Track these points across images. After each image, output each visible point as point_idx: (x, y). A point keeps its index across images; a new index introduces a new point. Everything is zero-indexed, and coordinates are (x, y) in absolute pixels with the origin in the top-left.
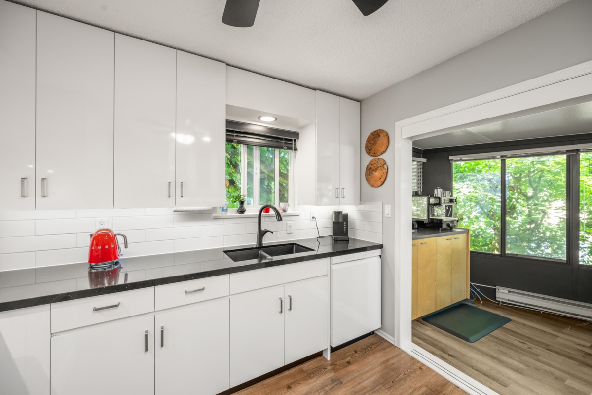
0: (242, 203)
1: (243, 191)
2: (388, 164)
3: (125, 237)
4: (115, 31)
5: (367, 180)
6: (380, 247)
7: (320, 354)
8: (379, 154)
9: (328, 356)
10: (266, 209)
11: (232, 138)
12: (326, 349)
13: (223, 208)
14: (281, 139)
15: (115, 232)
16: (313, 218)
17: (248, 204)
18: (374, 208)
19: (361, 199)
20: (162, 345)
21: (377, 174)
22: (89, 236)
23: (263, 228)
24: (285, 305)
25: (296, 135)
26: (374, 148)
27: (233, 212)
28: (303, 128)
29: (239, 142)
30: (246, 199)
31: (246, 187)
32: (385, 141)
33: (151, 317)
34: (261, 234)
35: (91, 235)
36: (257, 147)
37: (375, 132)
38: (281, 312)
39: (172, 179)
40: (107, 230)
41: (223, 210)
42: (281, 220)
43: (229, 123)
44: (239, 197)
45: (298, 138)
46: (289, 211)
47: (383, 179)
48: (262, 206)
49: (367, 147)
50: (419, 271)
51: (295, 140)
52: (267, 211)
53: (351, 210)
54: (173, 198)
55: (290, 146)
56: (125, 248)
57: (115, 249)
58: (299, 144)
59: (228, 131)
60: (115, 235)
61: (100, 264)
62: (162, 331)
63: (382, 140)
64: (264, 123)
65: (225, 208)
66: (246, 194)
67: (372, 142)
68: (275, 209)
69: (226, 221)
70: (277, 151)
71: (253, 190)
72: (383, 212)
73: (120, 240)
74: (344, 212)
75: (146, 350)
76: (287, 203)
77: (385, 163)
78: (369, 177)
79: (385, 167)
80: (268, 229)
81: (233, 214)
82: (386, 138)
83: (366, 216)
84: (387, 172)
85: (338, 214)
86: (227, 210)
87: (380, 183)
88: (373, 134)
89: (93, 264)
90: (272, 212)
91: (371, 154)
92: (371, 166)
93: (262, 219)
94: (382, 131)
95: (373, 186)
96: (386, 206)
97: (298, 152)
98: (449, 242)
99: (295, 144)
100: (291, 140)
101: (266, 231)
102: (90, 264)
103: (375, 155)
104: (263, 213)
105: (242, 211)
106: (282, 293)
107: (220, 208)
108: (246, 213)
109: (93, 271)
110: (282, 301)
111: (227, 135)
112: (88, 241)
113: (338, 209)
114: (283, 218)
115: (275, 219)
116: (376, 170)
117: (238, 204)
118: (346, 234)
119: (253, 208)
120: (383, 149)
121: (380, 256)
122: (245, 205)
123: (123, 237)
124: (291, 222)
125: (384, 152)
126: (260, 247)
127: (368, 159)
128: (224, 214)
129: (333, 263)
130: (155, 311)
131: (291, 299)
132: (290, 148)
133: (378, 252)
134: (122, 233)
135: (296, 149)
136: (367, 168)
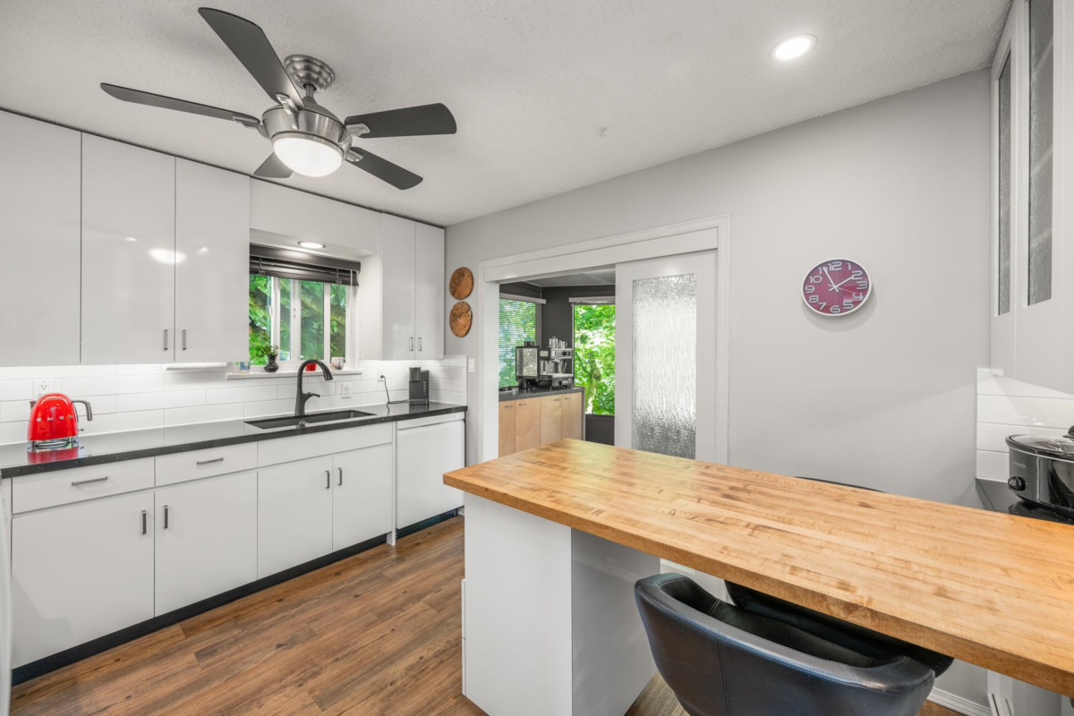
0: (272, 357)
1: (275, 340)
2: (472, 309)
3: (87, 404)
4: (82, 131)
5: (452, 328)
6: (465, 409)
7: (381, 540)
8: (463, 296)
9: (392, 541)
10: (310, 365)
11: (257, 267)
12: (390, 533)
13: (242, 364)
14: (335, 270)
15: (72, 399)
16: (382, 377)
17: (282, 359)
18: (459, 362)
19: (447, 352)
20: (166, 526)
21: (462, 321)
22: (29, 405)
23: (305, 391)
24: (333, 479)
25: (357, 265)
26: (458, 289)
27: (257, 369)
28: (365, 257)
29: (268, 274)
30: (279, 351)
31: (279, 329)
32: (470, 283)
33: (149, 494)
34: (303, 398)
35: (32, 403)
36: (297, 281)
37: (460, 269)
38: (328, 487)
39: (170, 327)
40: (58, 395)
41: (243, 366)
42: (331, 378)
43: (253, 248)
44: (268, 349)
45: (359, 270)
46: (346, 368)
47: (467, 328)
48: (304, 361)
49: (451, 287)
50: (517, 438)
51: (354, 273)
52: (312, 368)
53: (431, 366)
54: (170, 350)
55: (347, 279)
56: (89, 420)
57: (73, 421)
58: (361, 277)
59: (251, 258)
60: (72, 402)
61: (49, 441)
62: (166, 511)
63: (466, 280)
64: (307, 249)
65: (246, 365)
66: (278, 344)
67: (457, 281)
68: (323, 366)
69: (246, 383)
70: (327, 287)
71: (289, 337)
72: (467, 367)
73: (80, 409)
74: (423, 369)
75: (144, 532)
76: (342, 358)
77: (469, 309)
78: (454, 324)
79: (469, 313)
80: (312, 392)
81: (258, 373)
82: (470, 278)
83: (450, 373)
84: (471, 320)
85: (414, 371)
86: (249, 367)
87: (464, 333)
88: (457, 271)
89: (38, 442)
90: (319, 369)
91: (456, 295)
92: (455, 311)
93: (304, 380)
94: (467, 269)
95: (457, 335)
96: (470, 360)
97: (360, 289)
98: (558, 403)
99: (355, 277)
100: (349, 272)
101: (310, 395)
102: (33, 443)
103: (459, 297)
104: (304, 371)
105: (272, 368)
106: (331, 464)
107: (237, 364)
108: (278, 372)
109: (38, 451)
110: (329, 474)
111: (251, 263)
112: (27, 413)
113: (414, 364)
114: (333, 377)
115: (323, 378)
116: (460, 316)
117: (266, 359)
118: (427, 397)
119: (290, 363)
120: (467, 292)
121: (465, 420)
122: (277, 361)
123: (84, 405)
124: (349, 383)
125: (469, 295)
126: (301, 416)
127: (453, 302)
128: (244, 373)
129: (399, 428)
130: (155, 487)
131: (341, 471)
132: (347, 283)
133: (461, 415)
134: (81, 399)
135: (355, 284)
136: (452, 313)
